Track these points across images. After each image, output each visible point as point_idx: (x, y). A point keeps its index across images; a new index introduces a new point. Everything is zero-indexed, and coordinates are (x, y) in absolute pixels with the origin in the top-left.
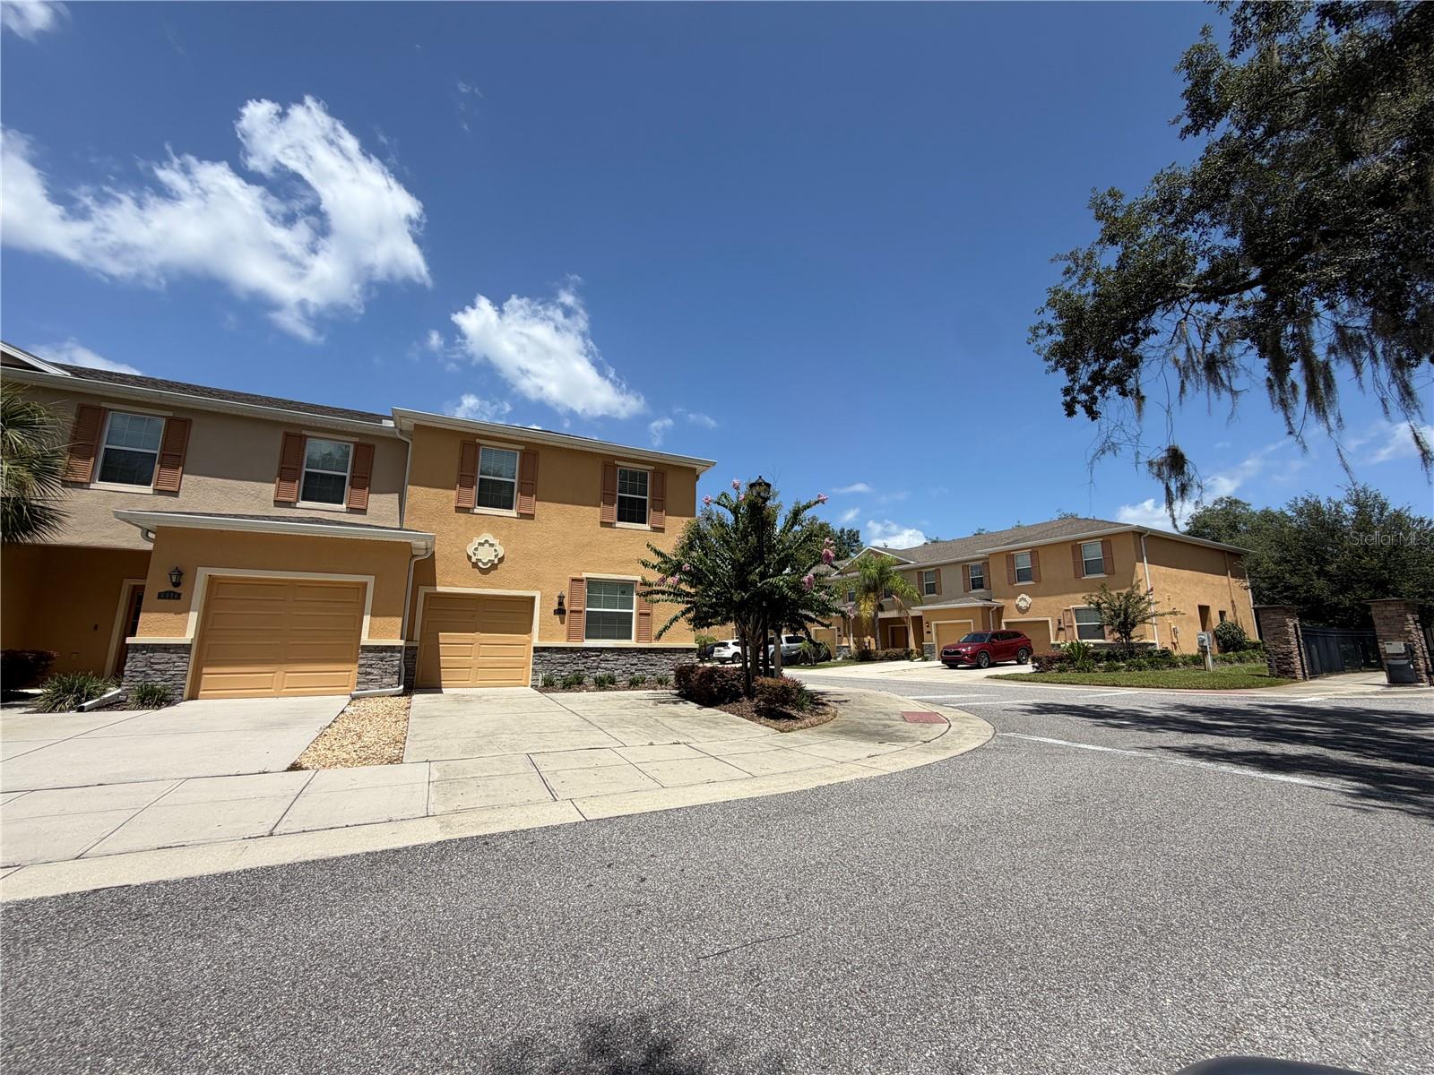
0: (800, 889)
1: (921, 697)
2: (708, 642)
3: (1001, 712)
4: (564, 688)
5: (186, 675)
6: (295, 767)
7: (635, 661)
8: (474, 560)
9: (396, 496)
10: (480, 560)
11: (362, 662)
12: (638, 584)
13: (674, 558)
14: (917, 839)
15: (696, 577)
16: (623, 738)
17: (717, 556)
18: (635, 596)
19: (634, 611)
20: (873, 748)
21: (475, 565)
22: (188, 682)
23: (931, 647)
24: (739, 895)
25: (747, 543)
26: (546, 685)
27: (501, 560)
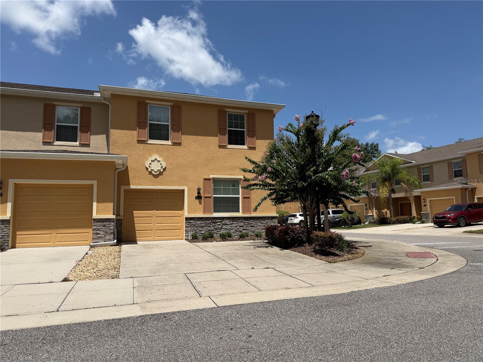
0: (340, 343)
1: (420, 244)
2: (285, 215)
3: (472, 252)
4: (203, 240)
5: (9, 236)
6: (66, 280)
7: (242, 224)
8: (149, 170)
9: (104, 136)
10: (153, 170)
11: (94, 227)
12: (242, 180)
13: (261, 164)
14: (413, 320)
15: (275, 174)
16: (237, 265)
17: (287, 162)
18: (240, 188)
19: (240, 196)
20: (387, 271)
21: (150, 173)
22: (10, 239)
23: (427, 215)
24: (304, 345)
25: (305, 153)
26: (193, 239)
27: (165, 169)
